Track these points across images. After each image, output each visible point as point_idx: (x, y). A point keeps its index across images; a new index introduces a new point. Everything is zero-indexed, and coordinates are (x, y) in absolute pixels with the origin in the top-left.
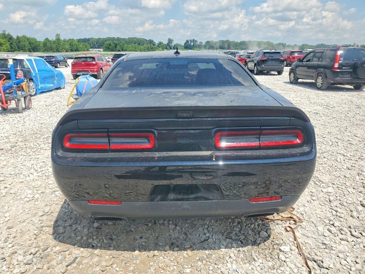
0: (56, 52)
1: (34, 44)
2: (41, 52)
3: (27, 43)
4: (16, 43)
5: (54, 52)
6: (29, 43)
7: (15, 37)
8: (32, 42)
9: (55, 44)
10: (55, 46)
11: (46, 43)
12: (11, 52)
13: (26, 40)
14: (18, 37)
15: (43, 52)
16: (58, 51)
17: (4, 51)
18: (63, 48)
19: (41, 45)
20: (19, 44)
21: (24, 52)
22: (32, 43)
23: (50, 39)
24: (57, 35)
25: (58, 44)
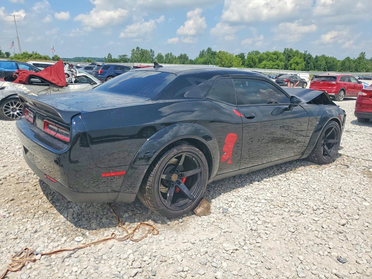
0: (354, 72)
1: (331, 64)
2: (336, 71)
3: (324, 62)
4: (313, 62)
5: (352, 72)
6: (326, 63)
7: (314, 56)
8: (329, 61)
9: (356, 63)
10: (354, 65)
11: (345, 63)
12: (307, 71)
13: (324, 60)
14: (317, 56)
15: (339, 72)
16: (357, 70)
17: (299, 70)
18: (364, 68)
19: (339, 64)
20: (316, 63)
21: (319, 71)
22: (329, 63)
23: (352, 58)
24: (361, 53)
25: (359, 63)
